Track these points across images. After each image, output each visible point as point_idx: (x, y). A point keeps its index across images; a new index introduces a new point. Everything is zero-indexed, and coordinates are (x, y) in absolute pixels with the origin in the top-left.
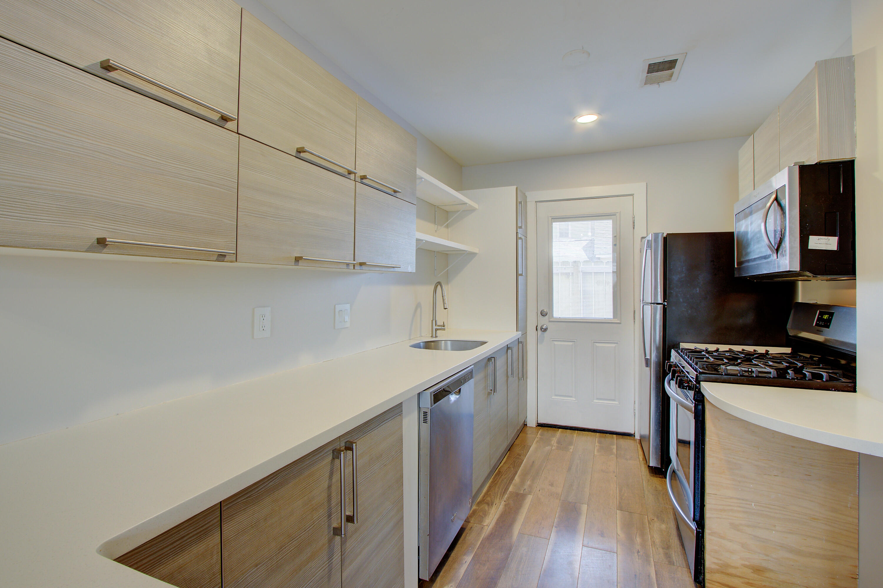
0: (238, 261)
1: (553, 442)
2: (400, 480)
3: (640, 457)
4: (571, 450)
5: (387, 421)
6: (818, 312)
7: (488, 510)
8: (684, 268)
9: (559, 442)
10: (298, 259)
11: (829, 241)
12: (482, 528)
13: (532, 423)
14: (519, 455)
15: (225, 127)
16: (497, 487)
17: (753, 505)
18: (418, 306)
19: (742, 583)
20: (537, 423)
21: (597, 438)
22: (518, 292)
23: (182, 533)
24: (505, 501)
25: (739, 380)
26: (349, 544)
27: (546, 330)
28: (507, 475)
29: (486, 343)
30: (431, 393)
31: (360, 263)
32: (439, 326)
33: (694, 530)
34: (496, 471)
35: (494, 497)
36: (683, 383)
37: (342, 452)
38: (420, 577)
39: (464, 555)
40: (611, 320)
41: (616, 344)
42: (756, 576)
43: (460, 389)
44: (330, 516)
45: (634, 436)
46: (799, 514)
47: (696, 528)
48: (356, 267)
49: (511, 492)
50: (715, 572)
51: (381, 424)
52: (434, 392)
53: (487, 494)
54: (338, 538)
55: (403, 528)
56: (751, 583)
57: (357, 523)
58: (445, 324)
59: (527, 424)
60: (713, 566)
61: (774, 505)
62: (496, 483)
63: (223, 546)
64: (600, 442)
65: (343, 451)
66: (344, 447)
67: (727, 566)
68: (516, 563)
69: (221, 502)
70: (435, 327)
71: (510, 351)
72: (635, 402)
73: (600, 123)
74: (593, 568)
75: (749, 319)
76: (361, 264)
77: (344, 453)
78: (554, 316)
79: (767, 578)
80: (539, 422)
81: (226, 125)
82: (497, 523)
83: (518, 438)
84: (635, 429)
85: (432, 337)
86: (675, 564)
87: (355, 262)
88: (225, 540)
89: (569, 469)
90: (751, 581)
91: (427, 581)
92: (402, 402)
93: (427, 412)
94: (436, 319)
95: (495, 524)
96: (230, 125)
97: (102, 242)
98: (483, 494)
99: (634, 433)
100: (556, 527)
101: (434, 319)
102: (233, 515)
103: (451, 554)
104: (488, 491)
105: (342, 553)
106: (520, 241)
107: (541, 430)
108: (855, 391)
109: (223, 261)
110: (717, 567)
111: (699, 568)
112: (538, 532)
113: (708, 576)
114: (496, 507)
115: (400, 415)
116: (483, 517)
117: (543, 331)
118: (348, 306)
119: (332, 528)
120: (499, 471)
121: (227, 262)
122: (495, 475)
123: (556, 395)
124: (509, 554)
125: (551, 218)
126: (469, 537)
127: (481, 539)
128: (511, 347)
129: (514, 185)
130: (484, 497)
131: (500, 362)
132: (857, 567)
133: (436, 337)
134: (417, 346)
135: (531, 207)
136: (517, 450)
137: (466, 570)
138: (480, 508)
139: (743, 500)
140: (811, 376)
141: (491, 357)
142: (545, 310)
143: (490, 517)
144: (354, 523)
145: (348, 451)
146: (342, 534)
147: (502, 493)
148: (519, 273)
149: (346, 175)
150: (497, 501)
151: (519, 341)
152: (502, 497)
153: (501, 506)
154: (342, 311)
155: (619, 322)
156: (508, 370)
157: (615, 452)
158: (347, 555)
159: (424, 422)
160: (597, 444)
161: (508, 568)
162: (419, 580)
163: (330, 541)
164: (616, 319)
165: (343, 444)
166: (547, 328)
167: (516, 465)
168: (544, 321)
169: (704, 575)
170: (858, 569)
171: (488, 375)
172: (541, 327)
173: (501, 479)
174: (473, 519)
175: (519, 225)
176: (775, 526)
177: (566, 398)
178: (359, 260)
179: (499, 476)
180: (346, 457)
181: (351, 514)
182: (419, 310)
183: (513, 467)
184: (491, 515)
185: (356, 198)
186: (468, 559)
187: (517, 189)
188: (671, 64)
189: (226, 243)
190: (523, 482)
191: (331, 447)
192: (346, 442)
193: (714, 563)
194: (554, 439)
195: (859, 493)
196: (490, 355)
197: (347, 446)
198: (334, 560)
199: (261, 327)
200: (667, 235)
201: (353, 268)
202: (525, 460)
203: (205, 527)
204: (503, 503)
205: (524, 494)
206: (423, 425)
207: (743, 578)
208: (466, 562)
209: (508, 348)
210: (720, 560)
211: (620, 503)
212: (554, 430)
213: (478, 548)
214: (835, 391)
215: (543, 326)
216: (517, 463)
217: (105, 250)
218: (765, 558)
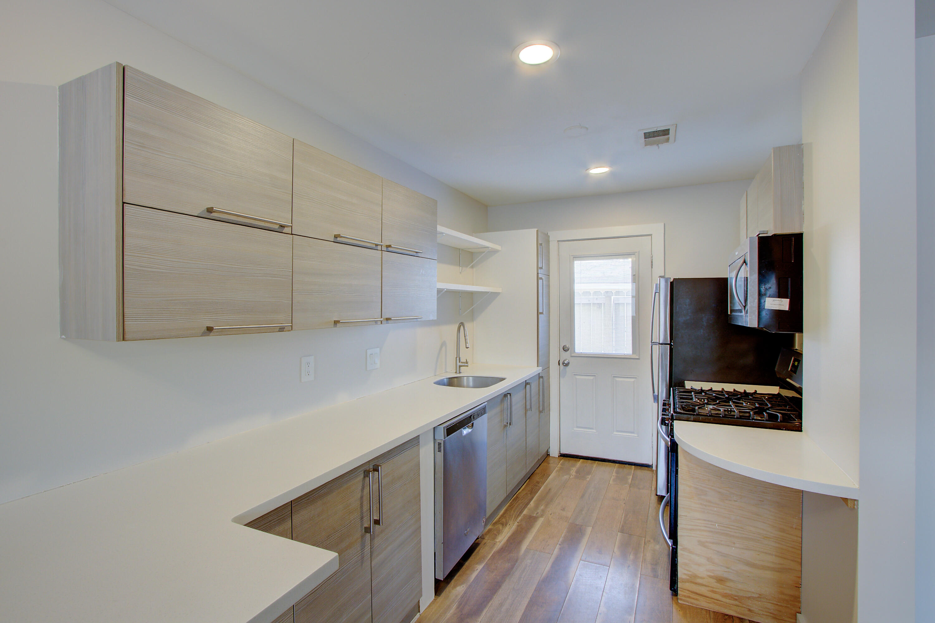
0: (293, 330)
1: (572, 472)
2: (418, 496)
3: (653, 487)
4: (588, 479)
5: (406, 450)
6: (793, 358)
7: (502, 529)
8: (689, 311)
9: (577, 472)
10: (336, 323)
11: (783, 302)
12: (495, 544)
13: (554, 453)
14: (538, 482)
15: (283, 232)
16: (513, 511)
17: (717, 526)
18: (443, 344)
19: (708, 591)
20: (560, 454)
21: (615, 469)
22: (539, 329)
23: (270, 519)
24: (518, 523)
25: (707, 420)
26: (377, 541)
27: (567, 365)
28: (524, 500)
29: (505, 379)
30: (444, 428)
31: (386, 318)
32: (462, 363)
33: (670, 546)
34: (514, 497)
35: (509, 519)
36: (665, 420)
37: (371, 473)
38: (436, 577)
39: (477, 564)
40: (630, 356)
41: (635, 379)
42: (718, 585)
43: (473, 423)
44: (362, 518)
45: (652, 467)
46: (754, 533)
47: (672, 545)
48: (383, 322)
49: (525, 514)
50: (685, 582)
51: (402, 453)
52: (447, 427)
53: (502, 516)
54: (368, 535)
55: (421, 536)
56: (715, 591)
57: (382, 525)
58: (468, 361)
59: (549, 454)
60: (684, 577)
61: (734, 526)
62: (512, 507)
63: (293, 530)
64: (617, 473)
65: (371, 471)
66: (372, 469)
67: (696, 576)
68: (520, 571)
69: (291, 501)
70: (458, 364)
71: (528, 386)
72: (652, 434)
73: (612, 174)
74: (586, 577)
75: (749, 360)
76: (388, 319)
77: (372, 473)
78: (576, 351)
79: (728, 587)
80: (561, 452)
81: (284, 231)
82: (508, 540)
83: (539, 467)
84: (652, 460)
85: (456, 372)
86: (659, 577)
87: (382, 319)
88: (294, 526)
89: (583, 496)
90: (714, 590)
91: (441, 580)
92: (419, 435)
93: (441, 443)
94: (460, 357)
95: (506, 541)
96: (287, 230)
97: (210, 329)
98: (499, 516)
99: (652, 464)
100: (560, 545)
101: (458, 358)
102: (299, 510)
103: (465, 563)
104: (504, 513)
105: (372, 547)
106: (540, 281)
107: (563, 460)
108: (801, 431)
109: (283, 331)
110: (688, 577)
111: (674, 578)
112: (544, 548)
113: (680, 585)
114: (509, 527)
115: (417, 445)
116: (497, 535)
117: (565, 366)
118: (378, 350)
119: (364, 527)
120: (516, 496)
121: (286, 331)
122: (513, 500)
123: (577, 427)
124: (515, 564)
125: (573, 257)
126: (480, 551)
127: (493, 552)
128: (530, 383)
129: (535, 228)
130: (500, 519)
131: (517, 399)
132: (800, 577)
133: (460, 373)
134: (440, 383)
135: (553, 246)
136: (536, 478)
137: (477, 575)
138: (495, 528)
139: (708, 521)
140: (767, 417)
141: (507, 393)
142: (567, 346)
143: (502, 535)
144: (380, 525)
145: (376, 472)
146: (371, 532)
147: (517, 516)
148: (540, 311)
149: (374, 247)
150: (511, 522)
151: (540, 377)
152: (516, 519)
153: (514, 526)
154: (372, 354)
155: (637, 357)
156: (527, 404)
157: (630, 481)
158: (375, 548)
159: (438, 451)
160: (614, 474)
161: (512, 575)
162: (435, 579)
163: (363, 537)
164: (635, 355)
165: (371, 467)
166: (569, 363)
167: (533, 492)
168: (566, 356)
169: (677, 585)
170: (801, 579)
171: (504, 410)
172: (563, 362)
173: (518, 503)
174: (488, 536)
175: (540, 266)
176: (734, 543)
177: (587, 430)
178: (386, 316)
179: (516, 500)
180: (374, 477)
181: (378, 519)
182: (444, 348)
183: (530, 494)
184: (504, 533)
185: (383, 265)
186: (480, 567)
187: (537, 231)
188: (666, 132)
189: (285, 318)
190: (537, 506)
191: (363, 469)
192: (373, 466)
193: (685, 574)
194: (574, 468)
195: (802, 516)
196: (506, 391)
197: (374, 468)
198: (365, 550)
199: (307, 372)
200: (673, 280)
201: (380, 323)
202: (542, 487)
203: (283, 516)
204: (516, 524)
205: (536, 517)
206: (438, 454)
207: (708, 586)
208: (477, 569)
209: (527, 383)
210: (690, 571)
211: (623, 526)
212: (575, 460)
213: (489, 560)
214: (785, 430)
215: (565, 360)
216: (535, 490)
217: (212, 334)
218: (727, 570)
